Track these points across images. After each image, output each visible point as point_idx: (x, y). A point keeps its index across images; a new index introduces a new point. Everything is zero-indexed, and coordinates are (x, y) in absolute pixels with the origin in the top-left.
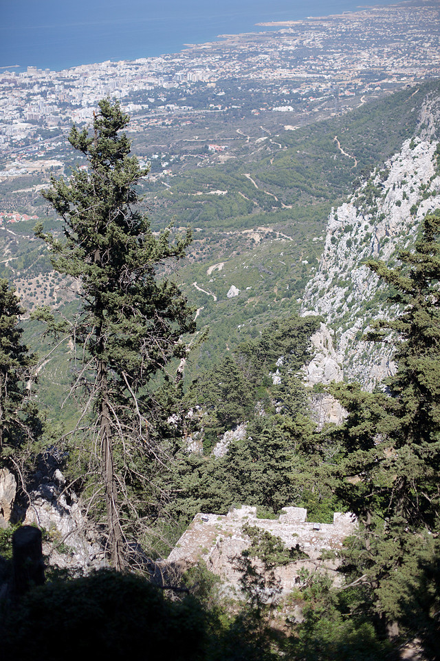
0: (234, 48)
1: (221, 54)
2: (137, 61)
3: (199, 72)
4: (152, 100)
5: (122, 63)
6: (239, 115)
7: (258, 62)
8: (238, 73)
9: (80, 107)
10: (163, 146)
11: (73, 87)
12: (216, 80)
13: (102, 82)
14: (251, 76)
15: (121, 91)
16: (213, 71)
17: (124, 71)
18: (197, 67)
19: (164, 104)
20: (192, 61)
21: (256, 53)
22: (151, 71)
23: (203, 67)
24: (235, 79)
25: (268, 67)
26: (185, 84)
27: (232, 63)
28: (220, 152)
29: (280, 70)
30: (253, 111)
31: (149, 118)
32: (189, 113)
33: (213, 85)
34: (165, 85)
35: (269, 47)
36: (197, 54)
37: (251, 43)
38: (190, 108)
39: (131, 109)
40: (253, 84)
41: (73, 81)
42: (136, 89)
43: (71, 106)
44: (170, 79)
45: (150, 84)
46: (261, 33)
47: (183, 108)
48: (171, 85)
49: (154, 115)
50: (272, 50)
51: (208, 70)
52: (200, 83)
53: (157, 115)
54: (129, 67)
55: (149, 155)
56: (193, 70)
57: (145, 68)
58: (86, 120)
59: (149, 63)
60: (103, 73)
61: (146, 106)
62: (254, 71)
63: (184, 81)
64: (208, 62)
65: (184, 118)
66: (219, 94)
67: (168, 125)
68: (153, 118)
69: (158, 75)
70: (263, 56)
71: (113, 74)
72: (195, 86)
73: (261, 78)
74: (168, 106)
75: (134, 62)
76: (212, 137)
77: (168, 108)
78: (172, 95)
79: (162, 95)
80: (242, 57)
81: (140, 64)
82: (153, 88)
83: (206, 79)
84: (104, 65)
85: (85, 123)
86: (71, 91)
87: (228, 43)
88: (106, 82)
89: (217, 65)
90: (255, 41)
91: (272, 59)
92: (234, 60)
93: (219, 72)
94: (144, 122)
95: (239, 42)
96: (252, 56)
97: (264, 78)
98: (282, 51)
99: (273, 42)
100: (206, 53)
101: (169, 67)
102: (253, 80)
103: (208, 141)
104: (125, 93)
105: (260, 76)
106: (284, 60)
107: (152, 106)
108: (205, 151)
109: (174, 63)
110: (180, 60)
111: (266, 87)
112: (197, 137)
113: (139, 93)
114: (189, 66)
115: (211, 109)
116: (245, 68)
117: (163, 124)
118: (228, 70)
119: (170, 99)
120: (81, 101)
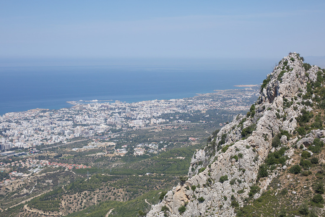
0: (220, 96)
1: (213, 98)
2: (171, 100)
3: (199, 106)
4: (172, 118)
5: (163, 101)
6: (212, 125)
7: (230, 103)
8: (218, 107)
9: (135, 119)
10: (167, 138)
11: (135, 110)
12: (207, 110)
13: (150, 109)
14: (225, 109)
15: (158, 113)
16: (207, 106)
17: (163, 104)
18: (199, 104)
19: (177, 120)
20: (198, 101)
21: (231, 99)
22: (176, 105)
23: (202, 104)
24: (217, 110)
25: (234, 105)
26: (191, 111)
27: (217, 103)
28: (194, 141)
29: (240, 107)
30: (220, 124)
31: (167, 126)
32: (188, 124)
33: (204, 112)
34: (181, 111)
35: (238, 96)
36: (201, 98)
37: (229, 94)
38: (189, 122)
39: (160, 121)
40: (224, 112)
41: (136, 107)
42: (166, 112)
43: (131, 119)
44: (184, 108)
45: (173, 111)
46: (236, 90)
47: (186, 122)
48: (184, 111)
49: (170, 125)
50: (239, 97)
51: (204, 105)
52: (199, 111)
53: (172, 124)
54: (166, 102)
55: (159, 142)
56: (197, 105)
57: (173, 104)
58: (136, 125)
59: (176, 101)
60: (152, 105)
61: (168, 120)
62: (227, 106)
63: (191, 110)
64: (206, 102)
65: (185, 126)
66: (206, 116)
67: (175, 129)
68: (169, 125)
69: (179, 106)
70: (234, 100)
71: (157, 105)
72: (195, 112)
73: (230, 110)
74: (179, 120)
75: (169, 101)
76: (193, 134)
77: (178, 121)
78: (182, 116)
79: (178, 116)
80: (223, 100)
81: (171, 102)
82: (174, 112)
83: (201, 109)
84: (153, 101)
85: (135, 126)
86: (133, 112)
87: (218, 94)
88: (152, 109)
89: (210, 103)
90: (231, 93)
91: (237, 101)
92: (219, 101)
93: (210, 106)
94: (164, 127)
95: (223, 93)
96: (228, 100)
97: (231, 110)
98: (244, 98)
99: (240, 94)
100: (205, 98)
101: (185, 103)
102: (225, 110)
103: (190, 136)
104: (160, 114)
105: (230, 109)
106: (244, 102)
107: (171, 120)
108: (187, 141)
109: (188, 101)
110: (192, 100)
111: (231, 114)
112: (186, 134)
113: (166, 114)
114: (196, 103)
115: (200, 123)
116: (223, 105)
117: (173, 128)
118: (214, 106)
119: (180, 118)
120: (136, 117)
